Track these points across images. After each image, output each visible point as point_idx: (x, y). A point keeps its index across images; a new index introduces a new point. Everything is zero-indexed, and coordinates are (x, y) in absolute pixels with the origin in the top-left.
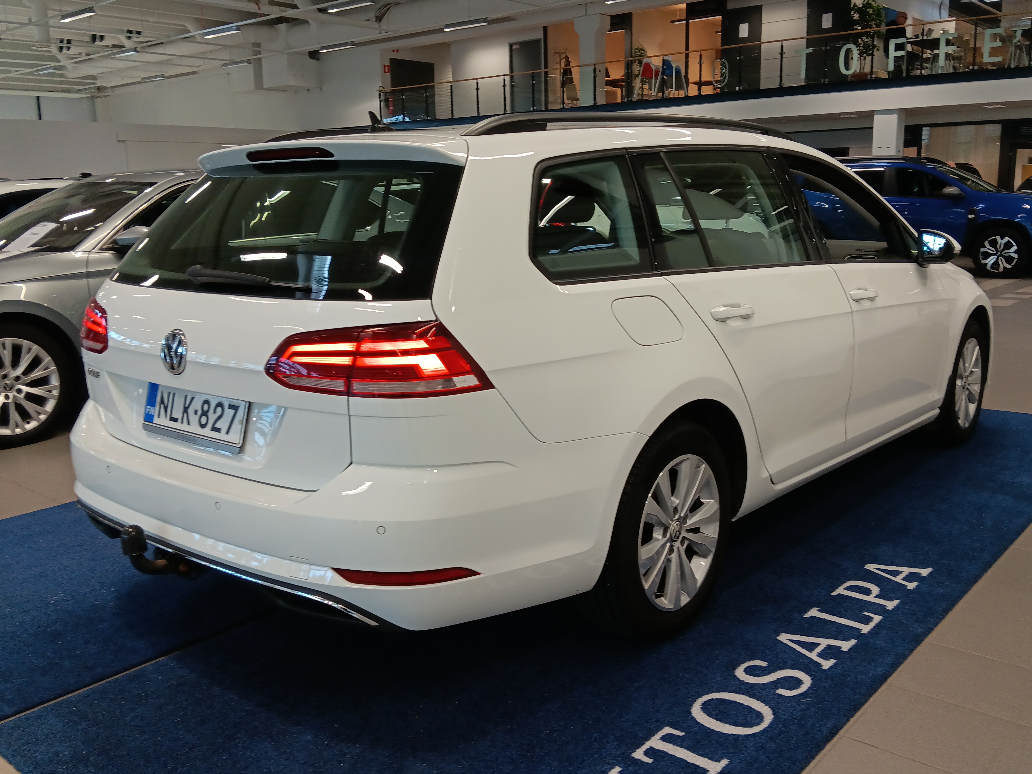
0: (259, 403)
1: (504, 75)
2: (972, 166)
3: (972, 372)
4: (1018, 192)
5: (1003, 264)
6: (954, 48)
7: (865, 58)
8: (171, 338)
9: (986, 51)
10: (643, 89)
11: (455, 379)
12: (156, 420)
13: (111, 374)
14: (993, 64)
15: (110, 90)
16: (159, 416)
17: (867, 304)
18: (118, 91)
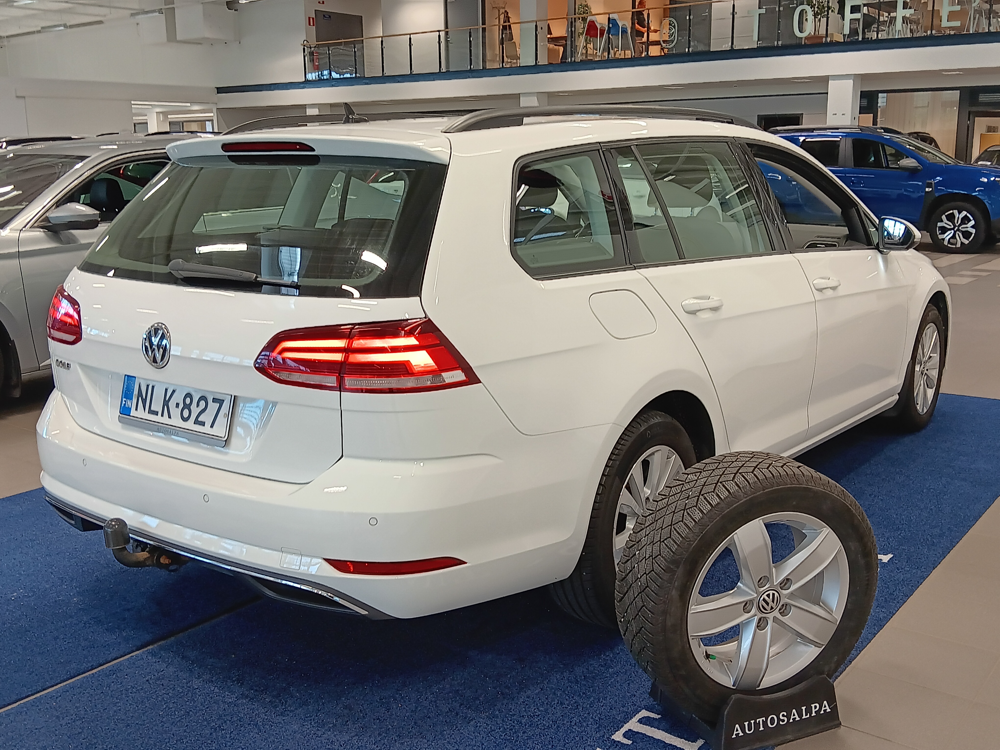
0: (244, 397)
1: (439, 31)
2: (929, 135)
3: (930, 357)
4: (976, 164)
5: (960, 240)
6: (912, 11)
7: (820, 20)
8: (153, 333)
9: (944, 15)
10: (587, 48)
11: (444, 374)
12: (133, 413)
13: (82, 366)
14: (951, 28)
15: (5, 39)
16: (136, 409)
17: (829, 293)
18: (14, 41)
